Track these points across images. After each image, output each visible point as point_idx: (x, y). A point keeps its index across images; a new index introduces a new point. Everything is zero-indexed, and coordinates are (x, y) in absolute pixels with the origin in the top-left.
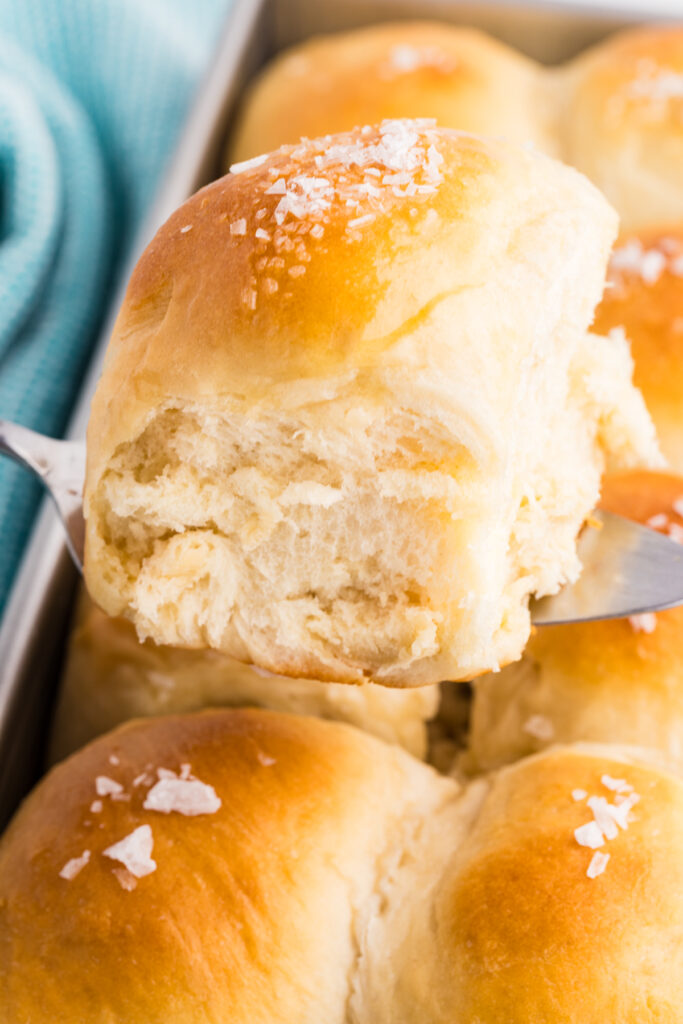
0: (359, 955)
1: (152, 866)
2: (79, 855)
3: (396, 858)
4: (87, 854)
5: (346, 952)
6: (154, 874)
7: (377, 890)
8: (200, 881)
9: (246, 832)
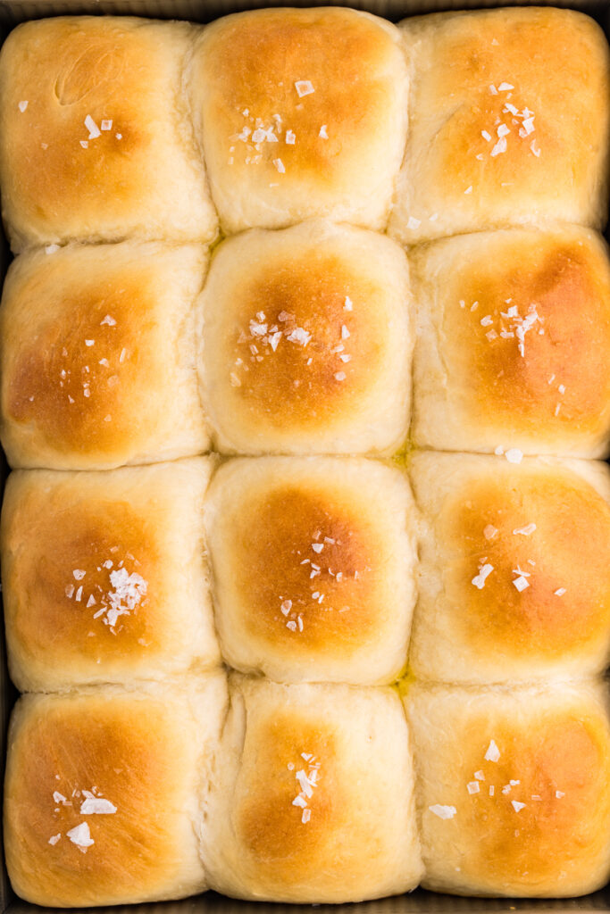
0: (199, 840)
1: (92, 842)
2: (56, 835)
3: (206, 789)
4: (59, 835)
5: (193, 840)
6: (95, 844)
7: (200, 808)
8: (117, 843)
9: (132, 816)
